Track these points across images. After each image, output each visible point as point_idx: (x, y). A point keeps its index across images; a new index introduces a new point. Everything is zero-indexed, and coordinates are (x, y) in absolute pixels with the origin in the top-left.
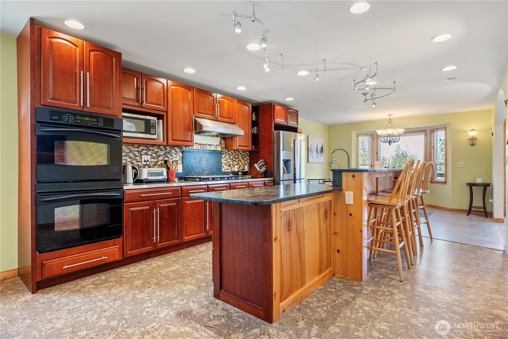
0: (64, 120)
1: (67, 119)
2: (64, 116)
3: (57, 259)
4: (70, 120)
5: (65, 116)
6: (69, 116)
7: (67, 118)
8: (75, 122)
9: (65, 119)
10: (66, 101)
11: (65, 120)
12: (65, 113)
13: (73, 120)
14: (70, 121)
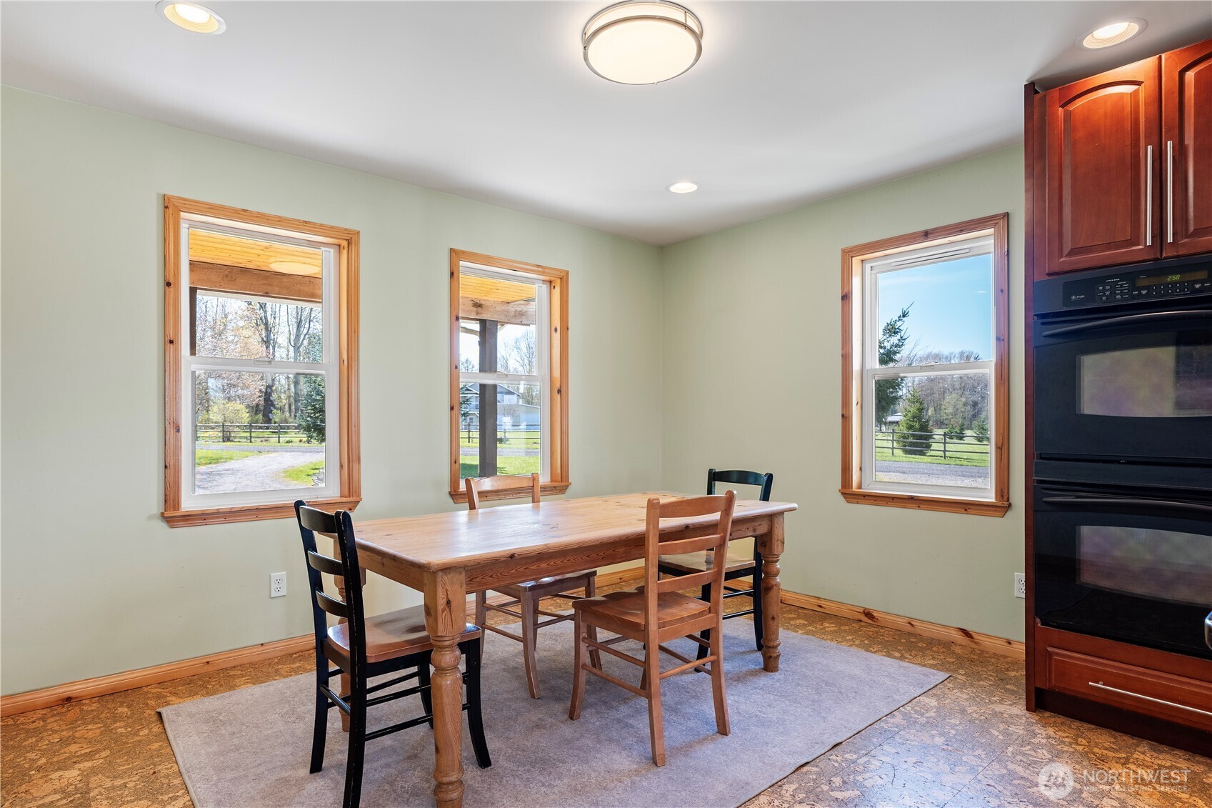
0: (1101, 299)
1: (1108, 293)
2: (1101, 288)
3: (1083, 656)
4: (1118, 294)
5: (1104, 288)
6: (1113, 285)
7: (1108, 290)
8: (1133, 297)
9: (1104, 295)
10: (1108, 246)
11: (1104, 298)
12: (1102, 280)
13: (1126, 294)
14: (1118, 297)
